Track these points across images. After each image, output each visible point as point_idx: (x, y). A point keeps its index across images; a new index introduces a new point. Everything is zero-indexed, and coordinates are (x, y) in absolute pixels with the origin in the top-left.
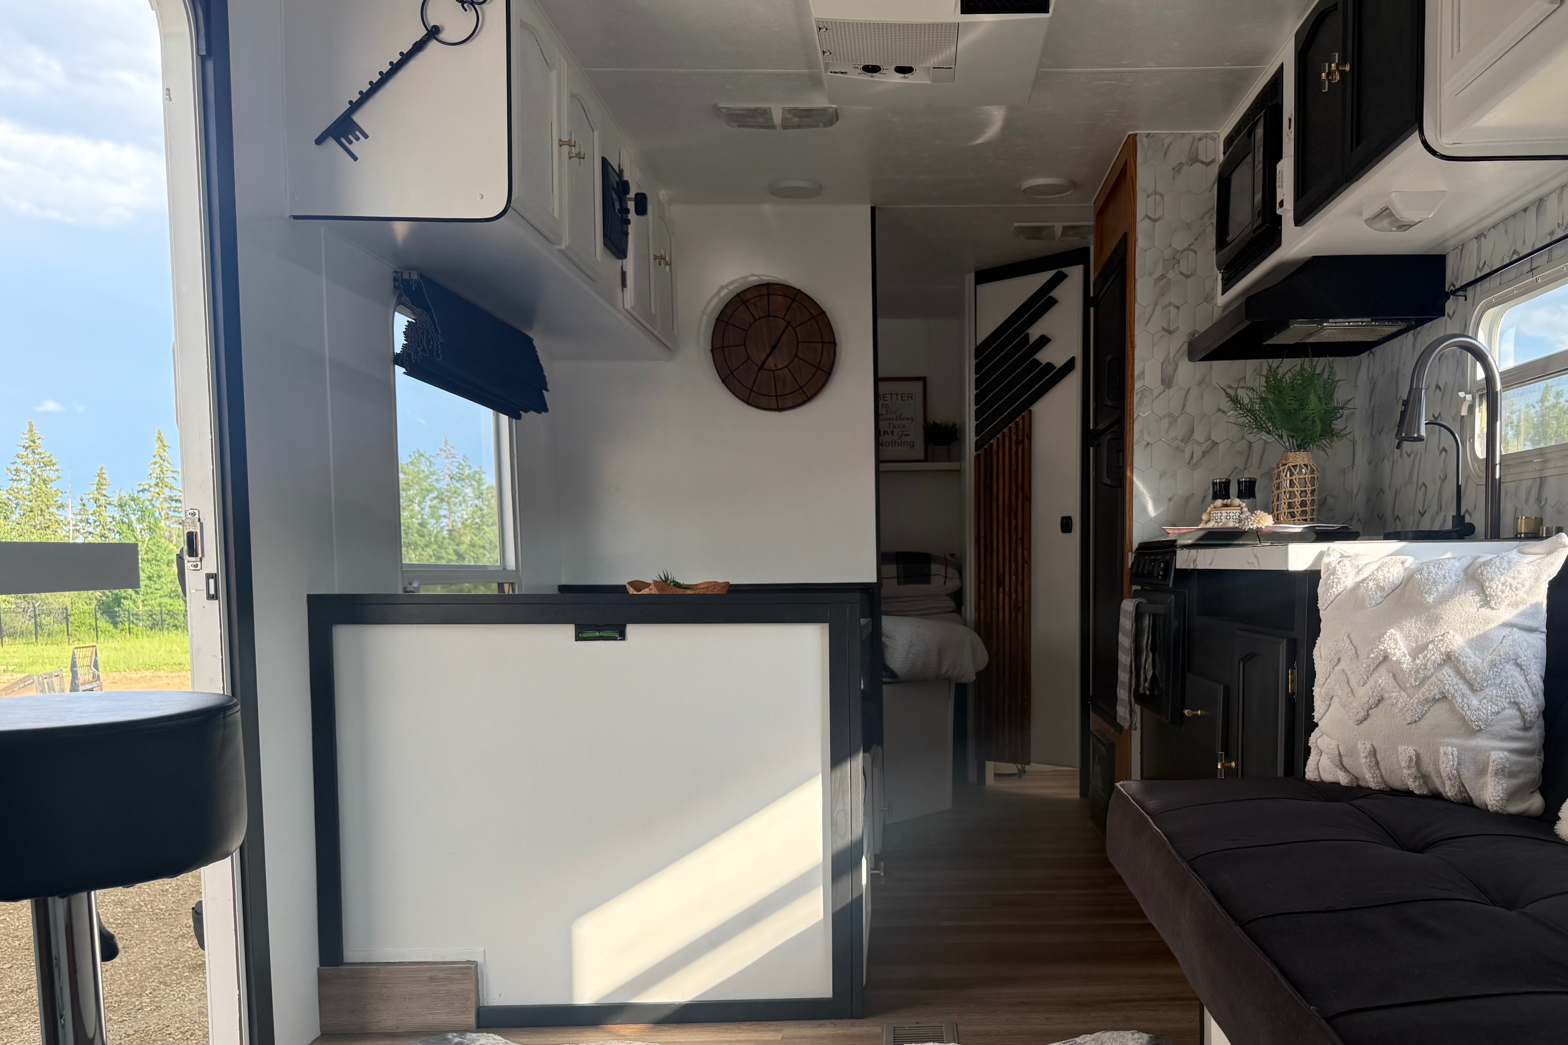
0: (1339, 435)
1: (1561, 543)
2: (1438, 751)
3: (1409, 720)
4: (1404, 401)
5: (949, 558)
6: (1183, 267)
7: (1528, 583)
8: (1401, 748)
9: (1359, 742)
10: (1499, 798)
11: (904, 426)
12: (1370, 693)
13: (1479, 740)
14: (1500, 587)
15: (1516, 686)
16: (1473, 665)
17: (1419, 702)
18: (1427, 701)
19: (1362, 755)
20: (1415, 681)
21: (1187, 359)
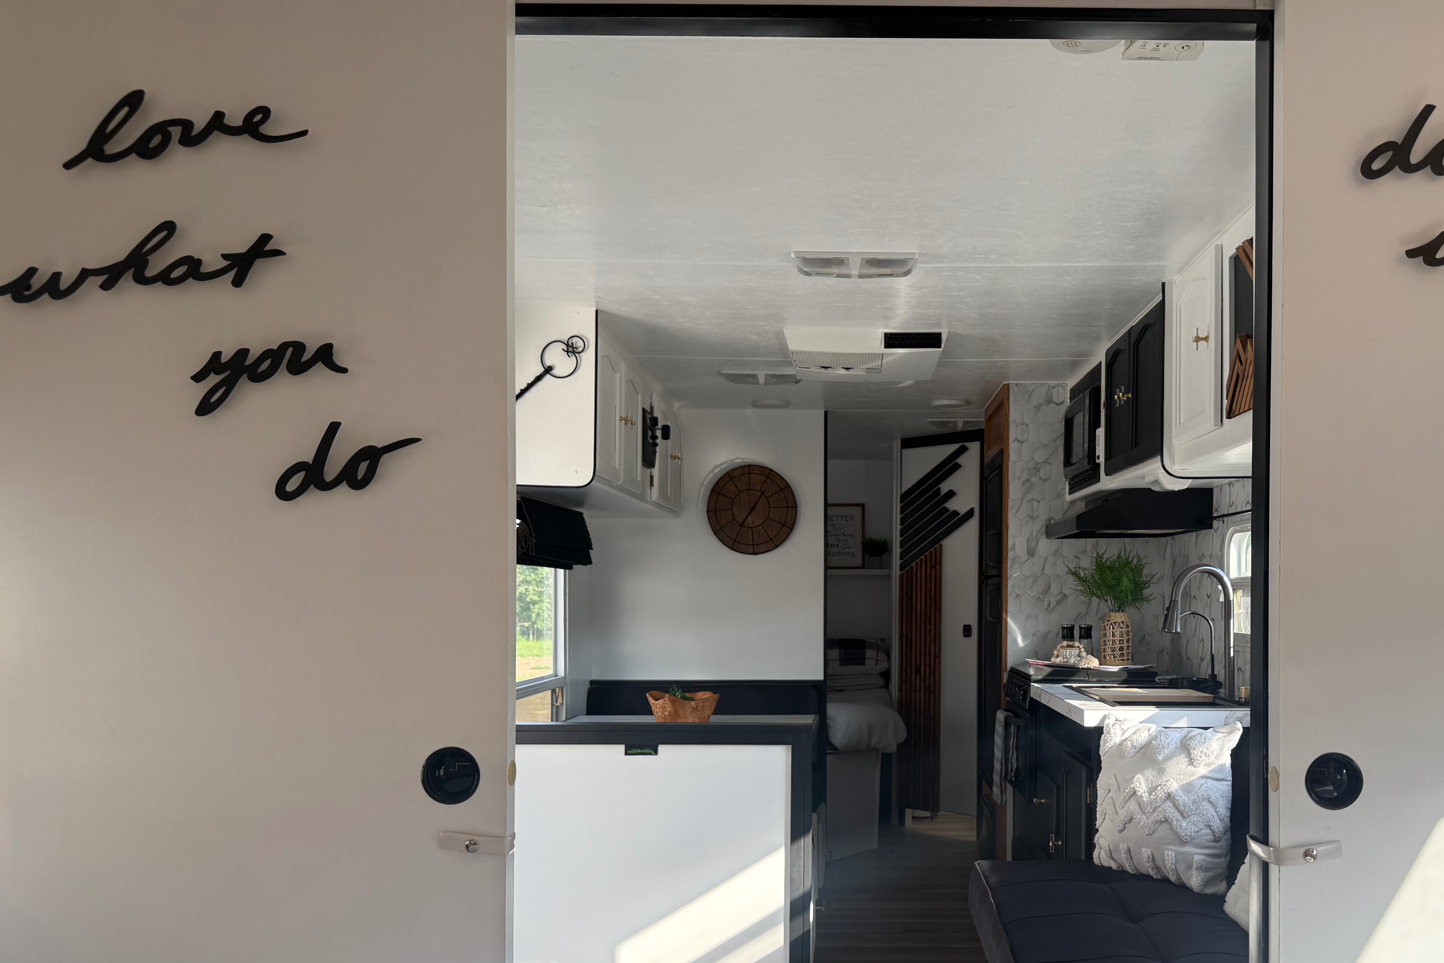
0: (1147, 600)
1: (1236, 728)
2: (1164, 853)
3: (1147, 833)
4: (1167, 608)
5: (879, 643)
6: (1042, 474)
7: (1216, 752)
8: (1144, 850)
9: (1120, 844)
10: (1199, 884)
11: (847, 541)
12: (1125, 814)
13: (1187, 847)
14: (1199, 754)
15: (1209, 815)
16: (1183, 801)
17: (1152, 822)
18: (1157, 822)
19: (1123, 852)
20: (1150, 809)
21: (1045, 537)
